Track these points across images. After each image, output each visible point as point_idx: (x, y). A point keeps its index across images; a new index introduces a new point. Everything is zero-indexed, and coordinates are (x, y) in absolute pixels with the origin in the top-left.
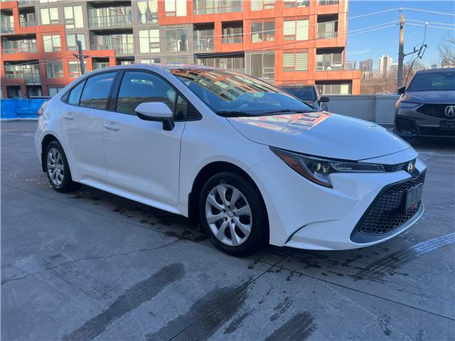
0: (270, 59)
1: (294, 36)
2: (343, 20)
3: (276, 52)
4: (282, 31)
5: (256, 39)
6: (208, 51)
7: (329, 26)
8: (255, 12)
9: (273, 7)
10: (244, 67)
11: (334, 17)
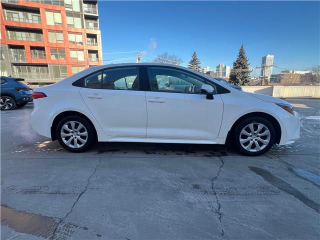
0: (65, 69)
1: (77, 58)
2: (100, 53)
3: (67, 66)
4: (70, 55)
5: (53, 57)
6: (21, 61)
7: (94, 55)
8: (52, 44)
9: (63, 42)
10: (48, 72)
11: (96, 52)
